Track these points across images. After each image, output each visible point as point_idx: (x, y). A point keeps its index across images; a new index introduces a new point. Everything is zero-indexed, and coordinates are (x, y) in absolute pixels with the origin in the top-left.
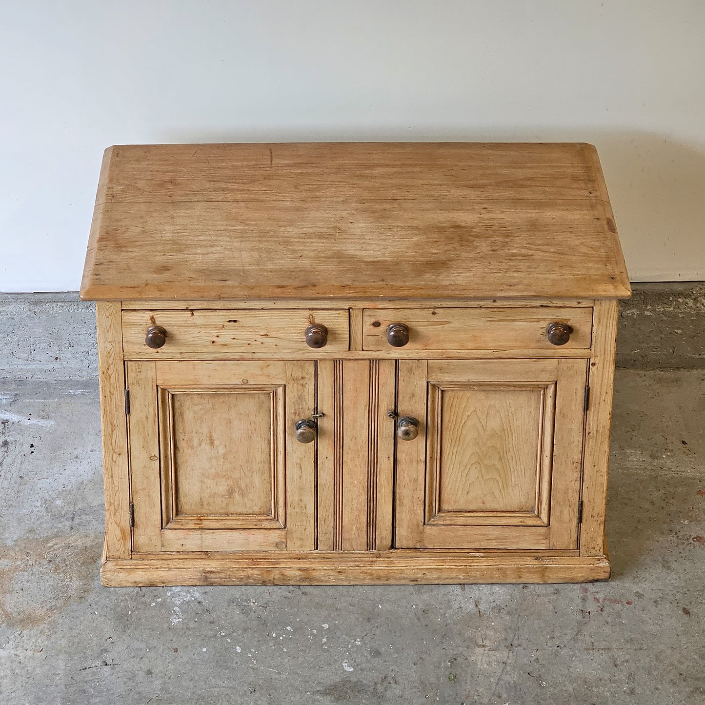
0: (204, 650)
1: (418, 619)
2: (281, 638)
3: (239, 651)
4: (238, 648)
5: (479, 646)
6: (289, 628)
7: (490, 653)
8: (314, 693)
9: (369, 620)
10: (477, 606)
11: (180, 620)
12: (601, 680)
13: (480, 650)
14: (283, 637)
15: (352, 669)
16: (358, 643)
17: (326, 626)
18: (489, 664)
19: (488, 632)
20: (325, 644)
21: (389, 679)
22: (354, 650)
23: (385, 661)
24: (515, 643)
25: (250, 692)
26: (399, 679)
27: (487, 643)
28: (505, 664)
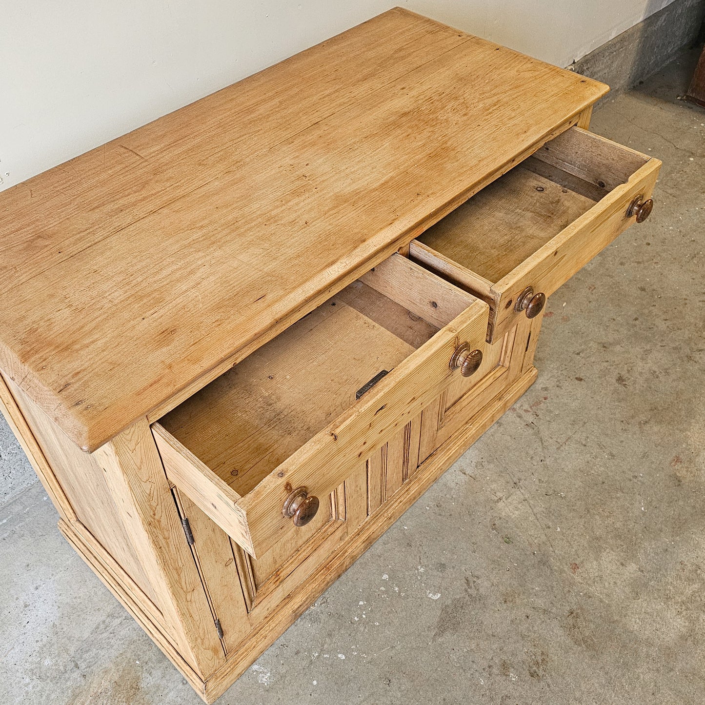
0: (315, 683)
1: (440, 515)
2: (364, 616)
3: (344, 657)
4: (340, 656)
5: (498, 501)
6: (361, 603)
7: (509, 500)
8: (434, 640)
9: (409, 545)
10: (465, 474)
11: (269, 674)
12: (588, 462)
13: (501, 505)
14: (364, 614)
15: (439, 595)
16: (422, 570)
17: (385, 577)
18: (517, 509)
19: (492, 487)
20: (400, 592)
21: (470, 579)
22: (425, 577)
23: (453, 567)
24: (515, 480)
25: (388, 686)
26: (476, 573)
27: (499, 494)
28: (526, 500)
